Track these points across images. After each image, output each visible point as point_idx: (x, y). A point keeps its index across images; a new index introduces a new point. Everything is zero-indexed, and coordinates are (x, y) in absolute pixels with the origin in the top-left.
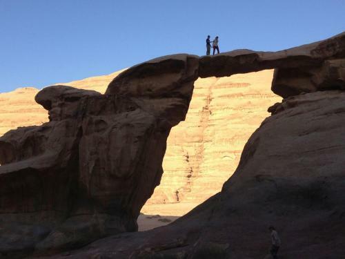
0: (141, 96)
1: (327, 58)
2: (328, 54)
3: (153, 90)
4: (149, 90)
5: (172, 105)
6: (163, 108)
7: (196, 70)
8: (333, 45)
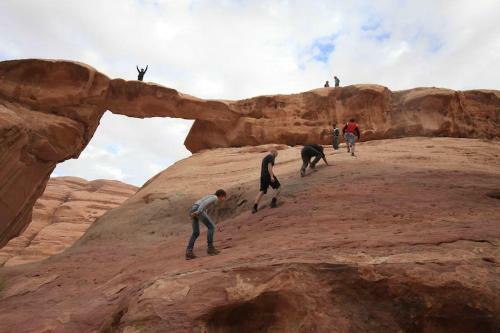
0: (18, 101)
1: (242, 115)
2: (244, 111)
3: (39, 99)
4: (33, 98)
5: (60, 124)
6: (46, 123)
7: (103, 91)
8: (250, 104)
